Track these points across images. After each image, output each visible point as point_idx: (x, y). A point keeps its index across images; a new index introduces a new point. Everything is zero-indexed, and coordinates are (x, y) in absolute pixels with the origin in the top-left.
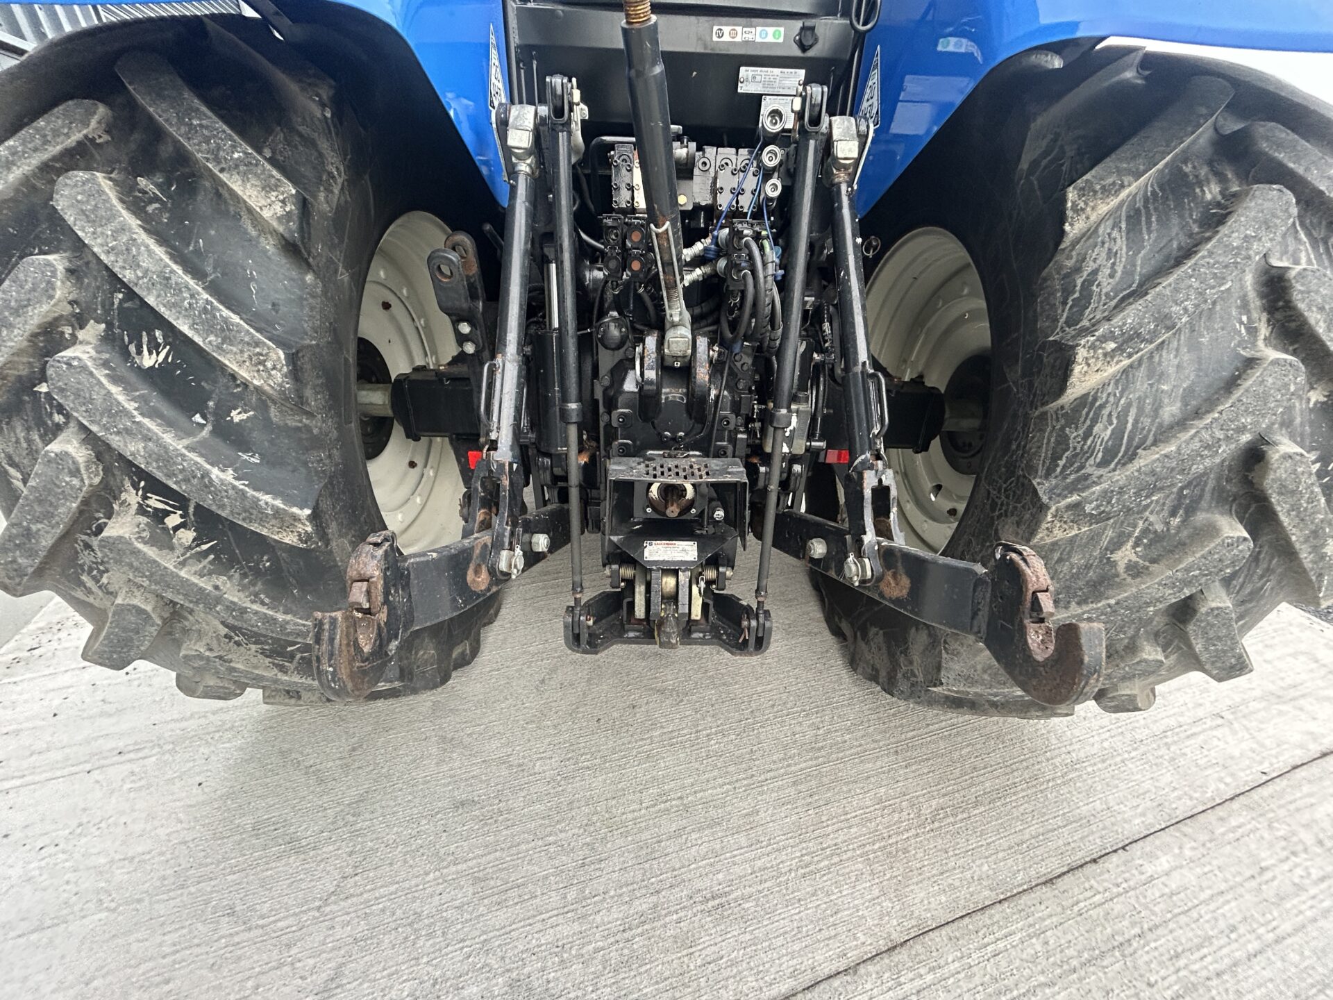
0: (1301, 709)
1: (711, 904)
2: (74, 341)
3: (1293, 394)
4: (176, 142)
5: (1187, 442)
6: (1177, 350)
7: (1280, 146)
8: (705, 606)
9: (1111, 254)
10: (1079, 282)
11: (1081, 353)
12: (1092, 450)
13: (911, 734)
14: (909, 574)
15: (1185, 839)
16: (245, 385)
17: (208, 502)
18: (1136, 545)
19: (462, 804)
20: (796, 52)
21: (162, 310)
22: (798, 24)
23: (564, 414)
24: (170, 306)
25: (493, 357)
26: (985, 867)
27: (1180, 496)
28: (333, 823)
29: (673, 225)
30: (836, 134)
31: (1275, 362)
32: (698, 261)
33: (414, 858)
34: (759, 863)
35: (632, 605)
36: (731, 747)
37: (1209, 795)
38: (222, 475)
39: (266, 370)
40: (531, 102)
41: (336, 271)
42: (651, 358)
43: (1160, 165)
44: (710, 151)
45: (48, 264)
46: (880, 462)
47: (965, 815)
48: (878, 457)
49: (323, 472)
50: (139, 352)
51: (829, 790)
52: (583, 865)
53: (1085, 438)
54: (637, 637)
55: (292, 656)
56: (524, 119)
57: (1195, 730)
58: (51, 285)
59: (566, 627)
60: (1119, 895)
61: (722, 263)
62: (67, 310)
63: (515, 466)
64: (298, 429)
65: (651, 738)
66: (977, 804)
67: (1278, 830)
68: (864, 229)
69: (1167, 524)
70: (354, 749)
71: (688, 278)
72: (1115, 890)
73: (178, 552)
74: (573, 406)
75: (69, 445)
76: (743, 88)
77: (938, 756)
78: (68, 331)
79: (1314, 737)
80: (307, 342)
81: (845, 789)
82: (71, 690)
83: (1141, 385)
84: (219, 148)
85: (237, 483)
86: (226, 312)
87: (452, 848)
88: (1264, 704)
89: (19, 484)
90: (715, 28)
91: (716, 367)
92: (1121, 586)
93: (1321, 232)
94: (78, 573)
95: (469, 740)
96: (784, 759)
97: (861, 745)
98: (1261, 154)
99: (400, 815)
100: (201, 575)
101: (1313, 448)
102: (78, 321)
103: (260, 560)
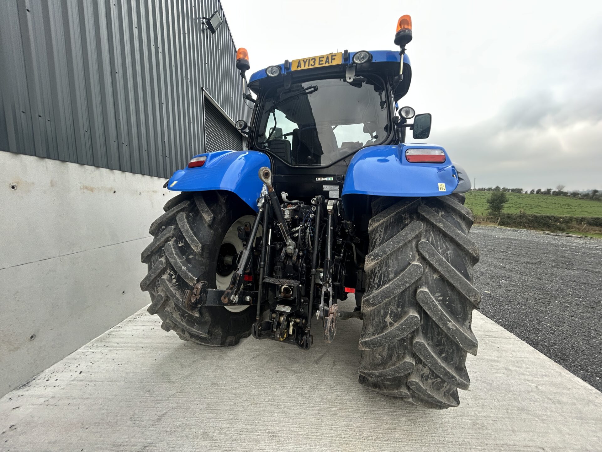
1: (270, 434)
2: (171, 240)
3: (419, 274)
4: (197, 207)
5: (391, 284)
6: (393, 260)
7: (424, 211)
8: (294, 330)
9: (380, 235)
10: (374, 241)
11: (366, 259)
12: (375, 285)
13: (375, 409)
16: (194, 251)
17: (180, 273)
18: (390, 316)
19: (214, 384)
20: (337, 182)
21: (185, 236)
22: (336, 177)
24: (186, 235)
27: (399, 302)
28: (180, 378)
30: (328, 204)
31: (414, 265)
33: (195, 393)
34: (292, 429)
36: (303, 393)
38: (184, 268)
41: (218, 230)
45: (172, 228)
46: (328, 285)
50: (179, 243)
51: (330, 416)
53: (373, 282)
56: (262, 200)
58: (171, 231)
62: (171, 235)
63: (242, 275)
64: (201, 261)
65: (278, 383)
66: (388, 440)
69: (397, 310)
70: (194, 362)
73: (172, 284)
74: (262, 263)
75: (163, 259)
76: (324, 190)
78: (170, 239)
80: (207, 243)
81: (337, 418)
83: (384, 269)
84: (203, 209)
85: (186, 270)
86: (194, 237)
89: (153, 266)
92: (387, 329)
93: (438, 233)
94: (154, 287)
95: (224, 368)
96: (320, 402)
97: (352, 406)
98: (419, 213)
99: (197, 382)
100: (174, 290)
101: (438, 292)
102: (172, 237)
103: (185, 289)
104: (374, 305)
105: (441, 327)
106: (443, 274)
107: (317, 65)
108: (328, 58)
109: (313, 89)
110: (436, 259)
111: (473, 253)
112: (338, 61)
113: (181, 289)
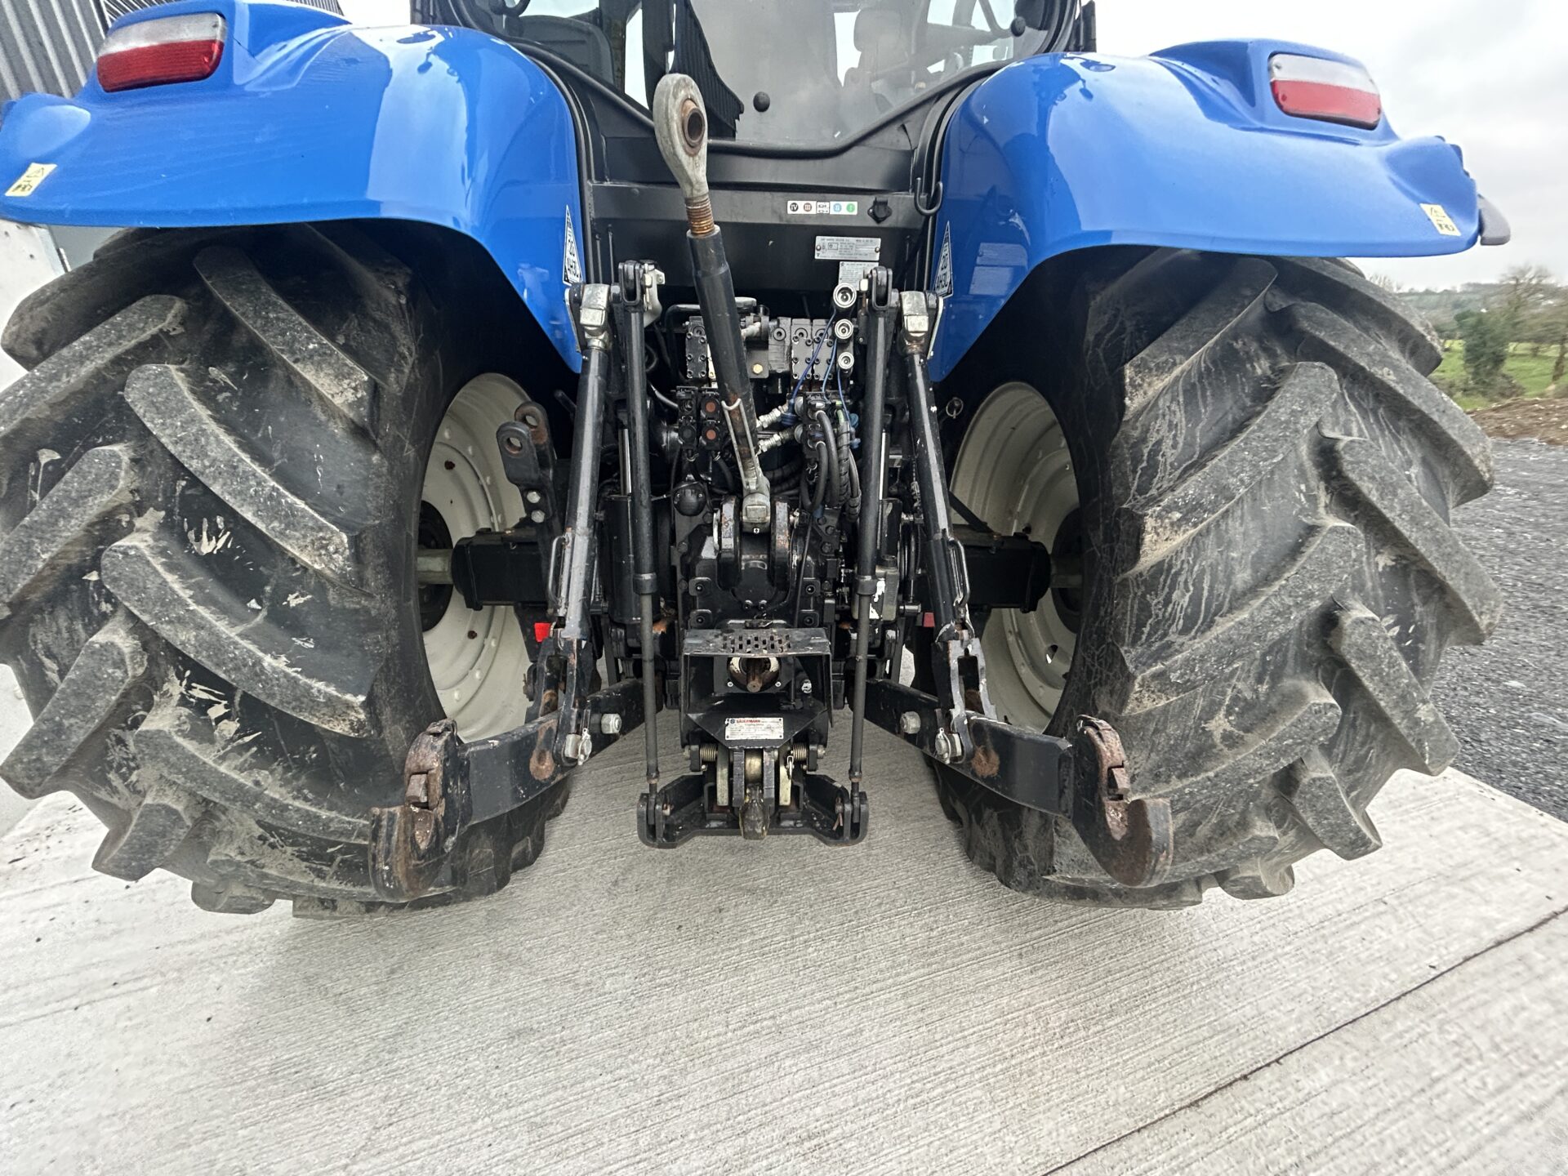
0: (1472, 891)
1: (807, 1145)
2: (131, 528)
3: (1355, 560)
4: (249, 332)
5: (1259, 609)
6: (1242, 517)
7: (1320, 324)
8: (795, 790)
9: (1172, 426)
10: (1146, 451)
11: (1150, 523)
12: (1173, 618)
13: (1037, 933)
14: (998, 751)
15: (1347, 1048)
16: (305, 569)
17: (258, 691)
18: (1229, 713)
19: (519, 1033)
20: (871, 223)
21: (227, 498)
22: (869, 200)
23: (638, 586)
24: (235, 494)
25: (563, 531)
26: (1122, 1090)
27: (1264, 663)
28: (365, 1062)
29: (745, 400)
30: (907, 308)
31: (1334, 530)
32: (776, 427)
33: (459, 1102)
34: (862, 1094)
35: (713, 791)
36: (832, 955)
37: (1372, 994)
38: (275, 663)
39: (329, 554)
40: (607, 281)
41: (402, 448)
42: (729, 527)
43: (1210, 343)
44: (785, 322)
45: (114, 455)
46: (965, 632)
47: (1099, 1027)
48: (964, 626)
49: (379, 655)
50: (198, 539)
51: (943, 1002)
52: (659, 1103)
53: (1165, 606)
54: (719, 827)
55: (332, 858)
56: (598, 296)
57: (1355, 919)
58: (114, 476)
59: (639, 817)
60: (1274, 1116)
61: (799, 431)
62: (127, 498)
63: (584, 643)
64: (356, 611)
65: (739, 946)
66: (1112, 1014)
67: (1449, 1033)
68: (940, 395)
69: (1256, 691)
70: (393, 972)
71: (764, 445)
72: (1269, 1111)
73: (218, 746)
75: (116, 636)
76: (819, 256)
77: (1067, 958)
78: (125, 518)
79: (1490, 923)
80: (370, 522)
81: (962, 1000)
82: (60, 909)
83: (1212, 553)
84: (294, 339)
85: (290, 671)
86: (291, 498)
87: (506, 1088)
88: (1431, 886)
89: (54, 677)
90: (790, 203)
91: (796, 532)
92: (1218, 757)
93: (1370, 403)
94: (105, 771)
95: (528, 955)
96: (892, 967)
97: (980, 948)
98: (1303, 332)
99: (444, 1050)
100: (241, 769)
101: (1388, 613)
102: (139, 509)
103: (306, 752)
104: (1180, 688)
106: (1423, 550)
110: (1401, 502)
111: (1482, 468)
113: (283, 755)
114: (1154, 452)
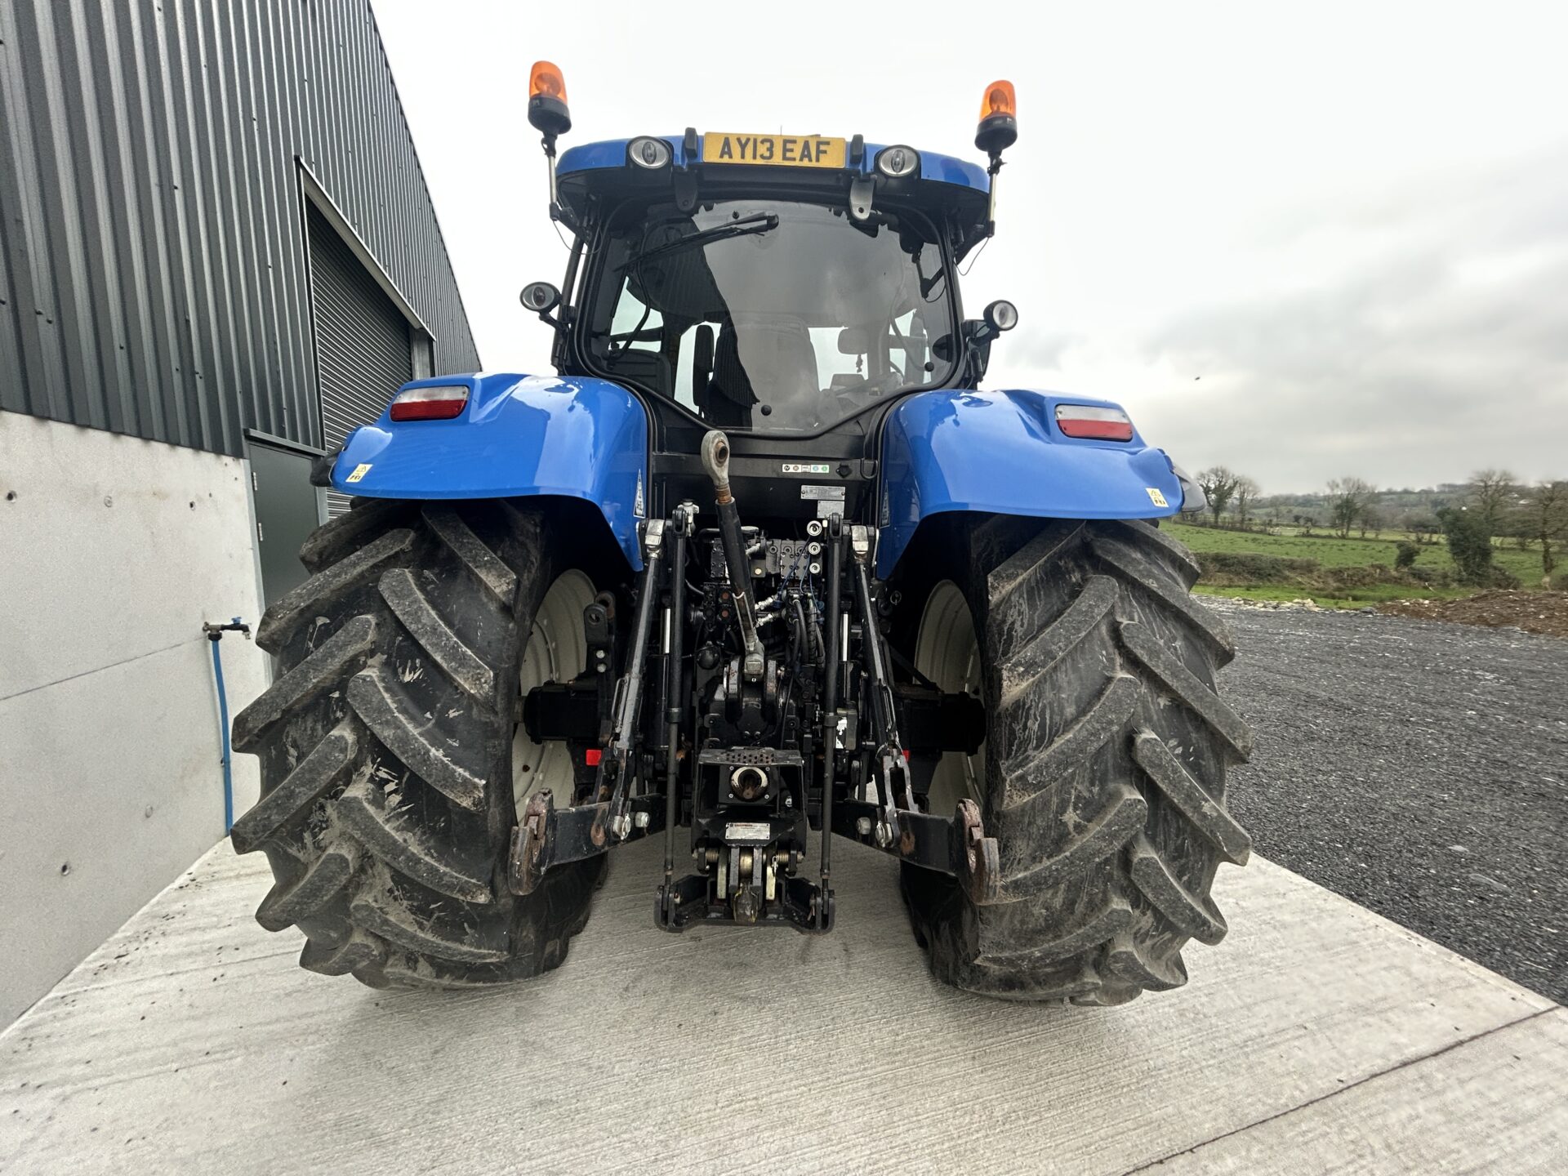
0: (1388, 1021)
2: (366, 665)
3: (1137, 700)
4: (449, 548)
5: (1080, 731)
6: (1065, 671)
7: (1109, 552)
8: (778, 889)
9: (1020, 613)
10: (1006, 629)
11: (1005, 674)
12: (1029, 737)
13: (990, 1040)
14: (916, 834)
15: (1254, 1143)
16: (465, 693)
17: (422, 772)
18: (1075, 809)
19: (541, 1103)
20: (839, 477)
21: (426, 647)
22: (837, 464)
23: (668, 715)
24: (433, 645)
25: (623, 675)
27: (1093, 771)
28: (413, 1120)
29: (747, 593)
30: (855, 536)
31: (1121, 680)
32: (769, 609)
33: (490, 1153)
34: (828, 1160)
35: (714, 885)
36: (809, 1052)
37: (1282, 1101)
38: (437, 754)
40: (660, 517)
41: (524, 617)
42: (734, 679)
43: (1041, 561)
44: (778, 542)
45: (368, 621)
46: (895, 750)
47: (1035, 1119)
48: (895, 746)
49: (496, 755)
50: (404, 673)
51: (903, 1092)
52: (656, 1160)
53: (1024, 731)
54: (717, 918)
55: (432, 912)
56: (658, 526)
57: (1276, 1039)
58: (366, 633)
59: (657, 903)
61: (784, 612)
62: (368, 647)
63: (631, 753)
64: (486, 723)
65: (730, 1042)
66: (1050, 1107)
67: (1347, 1133)
69: (1091, 792)
70: (436, 1052)
71: (761, 621)
73: (386, 812)
74: (675, 710)
75: (344, 732)
76: (803, 497)
77: (1015, 1062)
78: (363, 659)
79: (1397, 1046)
80: (505, 664)
81: (919, 1091)
82: (159, 995)
83: (1049, 695)
84: (477, 555)
85: (445, 759)
86: (465, 649)
87: (528, 1144)
88: (1352, 1016)
89: (292, 760)
91: (781, 682)
92: (1072, 841)
93: (1146, 601)
94: (302, 831)
95: (550, 1043)
96: (861, 1063)
97: (938, 1051)
98: (1099, 557)
99: (478, 1114)
100: (397, 829)
101: (1172, 737)
102: (371, 653)
103: (438, 821)
104: (1039, 786)
105: (1190, 815)
106: (1183, 694)
107: (777, 160)
108: (806, 145)
109: (765, 222)
110: (1164, 663)
111: (1223, 642)
112: (835, 160)
113: (423, 822)
114: (1011, 629)
